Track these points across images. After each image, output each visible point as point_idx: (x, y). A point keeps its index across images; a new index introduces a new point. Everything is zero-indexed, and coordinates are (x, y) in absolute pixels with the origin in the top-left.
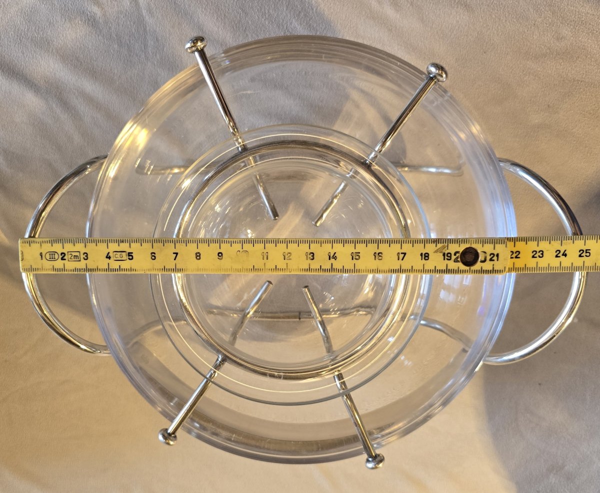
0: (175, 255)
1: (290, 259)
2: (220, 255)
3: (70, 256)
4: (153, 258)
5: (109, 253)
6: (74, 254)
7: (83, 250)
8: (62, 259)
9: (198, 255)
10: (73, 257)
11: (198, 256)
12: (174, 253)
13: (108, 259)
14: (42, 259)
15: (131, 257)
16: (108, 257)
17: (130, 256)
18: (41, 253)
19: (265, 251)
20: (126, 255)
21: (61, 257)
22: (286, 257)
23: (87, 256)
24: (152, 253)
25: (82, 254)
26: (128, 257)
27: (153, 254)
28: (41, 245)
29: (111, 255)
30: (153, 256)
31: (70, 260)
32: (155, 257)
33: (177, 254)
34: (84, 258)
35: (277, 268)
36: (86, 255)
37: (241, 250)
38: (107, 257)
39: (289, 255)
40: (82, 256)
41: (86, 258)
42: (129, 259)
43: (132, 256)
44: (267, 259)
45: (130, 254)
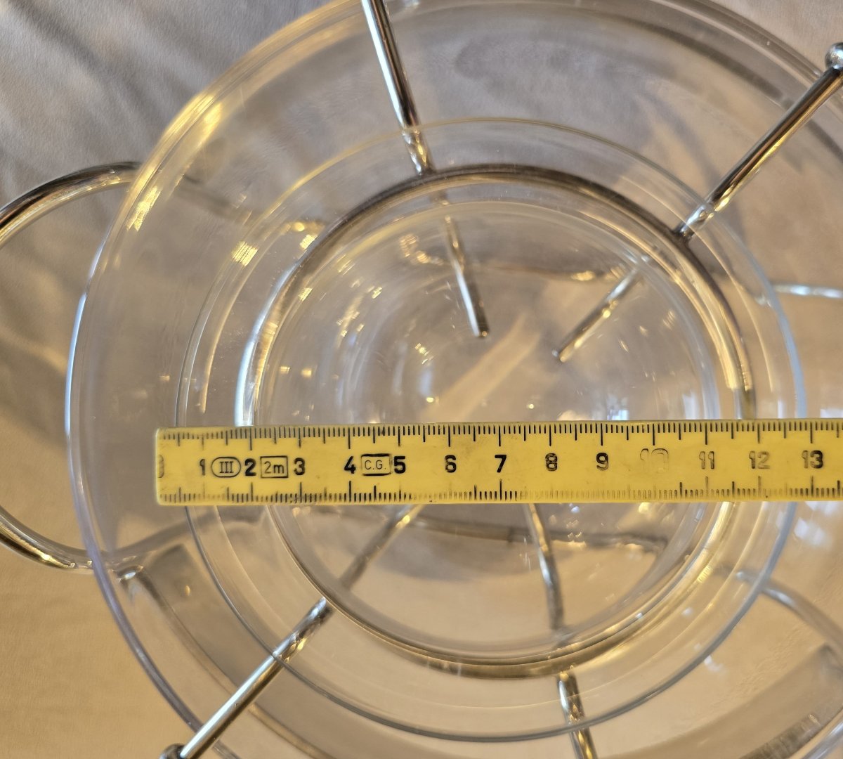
0: (500, 460)
1: (766, 467)
2: (602, 458)
3: (264, 467)
4: (451, 467)
5: (351, 458)
6: (275, 462)
7: (294, 453)
8: (249, 473)
9: (552, 459)
10: (271, 469)
11: (552, 462)
12: (497, 457)
13: (349, 473)
14: (204, 474)
15: (400, 467)
16: (350, 468)
17: (399, 464)
18: (202, 461)
19: (707, 449)
20: (390, 463)
21: (245, 468)
22: (758, 461)
23: (302, 466)
24: (448, 457)
25: (291, 460)
26: (393, 467)
27: (450, 460)
28: (203, 443)
29: (356, 462)
30: (451, 464)
31: (265, 475)
32: (454, 465)
33: (503, 457)
34: (296, 470)
35: (736, 487)
36: (299, 463)
37: (651, 448)
38: (346, 468)
39: (764, 456)
40: (293, 467)
41: (300, 470)
42: (397, 471)
43: (403, 464)
44: (713, 467)
45: (399, 460)
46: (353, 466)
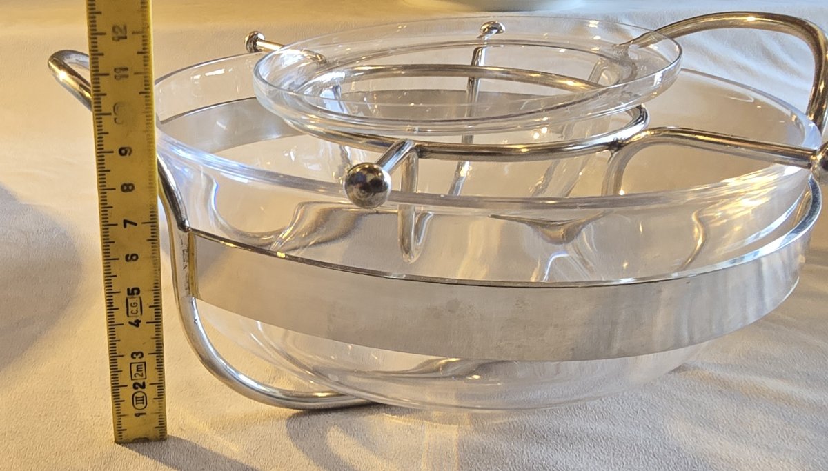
0: (128, 225)
1: (125, 27)
2: (123, 152)
3: (138, 377)
4: (134, 258)
5: (130, 323)
6: (134, 371)
7: (129, 359)
8: (143, 386)
9: (125, 188)
10: (140, 373)
11: (127, 188)
12: (125, 226)
13: (140, 324)
14: (145, 414)
15: (135, 291)
16: (137, 323)
17: (133, 292)
18: (136, 415)
19: (112, 74)
20: (133, 298)
21: (140, 389)
22: (120, 34)
23: (137, 354)
24: (127, 260)
25: (133, 361)
26: (135, 296)
27: (129, 258)
28: (124, 415)
29: (133, 320)
30: (132, 258)
31: (144, 377)
32: (133, 255)
33: (125, 222)
34: (140, 358)
36: (135, 355)
37: (113, 116)
38: (137, 326)
39: (117, 30)
40: (137, 360)
41: (140, 355)
42: (138, 293)
43: (133, 289)
44: (126, 69)
45: (131, 292)
46: (135, 321)
